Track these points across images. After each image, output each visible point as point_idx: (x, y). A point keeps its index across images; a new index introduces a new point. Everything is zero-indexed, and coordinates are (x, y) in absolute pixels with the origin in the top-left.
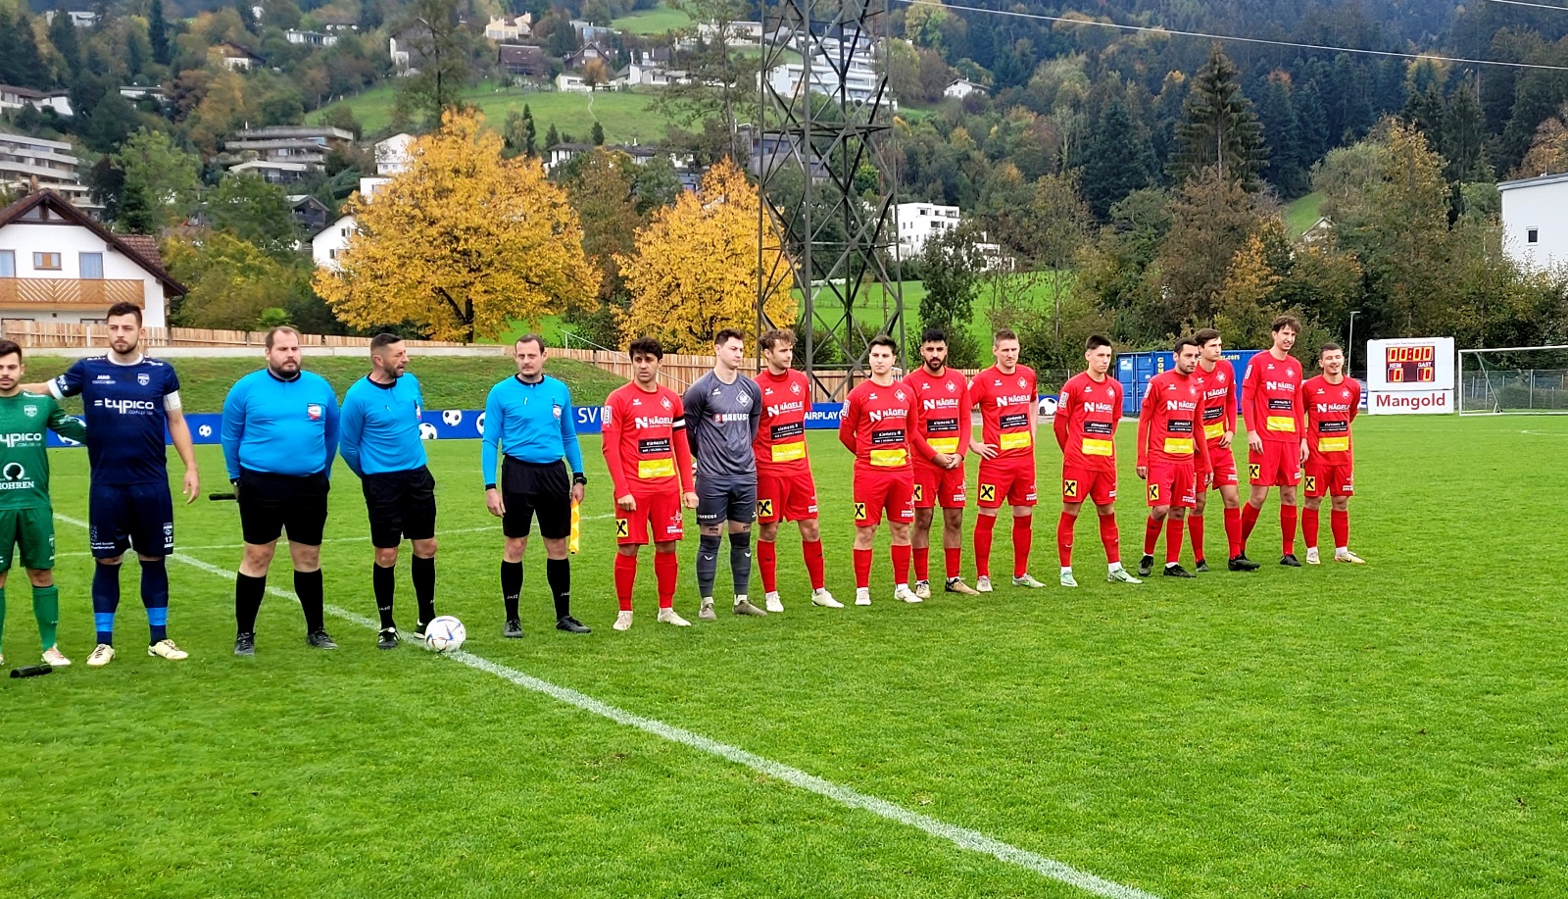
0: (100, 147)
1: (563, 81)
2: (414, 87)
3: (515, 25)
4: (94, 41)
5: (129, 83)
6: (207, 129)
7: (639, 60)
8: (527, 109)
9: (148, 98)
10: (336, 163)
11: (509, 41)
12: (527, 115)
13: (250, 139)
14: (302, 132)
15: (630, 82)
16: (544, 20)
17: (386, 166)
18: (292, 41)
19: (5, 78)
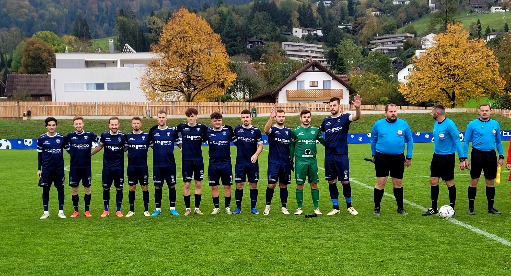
0: (331, 45)
1: (493, 9)
2: (437, 16)
4: (330, 11)
5: (340, 24)
6: (365, 37)
9: (346, 28)
10: (407, 46)
12: (479, 23)
13: (378, 39)
14: (396, 35)
17: (425, 45)
18: (395, 4)
19: (303, 25)
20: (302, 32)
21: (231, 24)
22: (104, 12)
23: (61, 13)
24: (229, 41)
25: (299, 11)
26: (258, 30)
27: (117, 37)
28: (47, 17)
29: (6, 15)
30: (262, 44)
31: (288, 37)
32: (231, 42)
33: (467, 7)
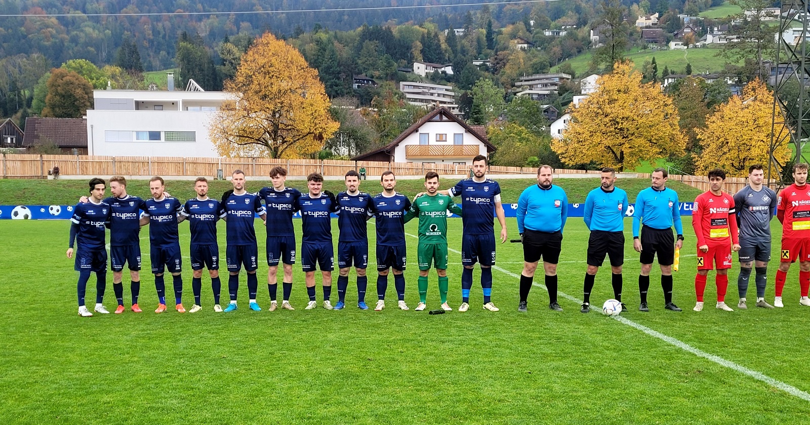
0: (463, 88)
1: (672, 45)
2: (601, 52)
3: (650, 19)
4: (463, 41)
5: (476, 59)
6: (508, 77)
7: (712, 31)
8: (654, 59)
9: (484, 65)
10: (563, 90)
11: (647, 27)
12: (654, 62)
13: (525, 81)
14: (549, 76)
15: (707, 43)
16: (665, 16)
17: (585, 90)
18: (547, 35)
19: (427, 60)
20: (426, 69)
21: (333, 57)
22: (161, 36)
23: (101, 35)
24: (330, 79)
25: (423, 41)
26: (367, 65)
27: (179, 70)
28: (82, 40)
29: (25, 37)
30: (374, 83)
31: (408, 75)
32: (333, 81)
33: (639, 42)
